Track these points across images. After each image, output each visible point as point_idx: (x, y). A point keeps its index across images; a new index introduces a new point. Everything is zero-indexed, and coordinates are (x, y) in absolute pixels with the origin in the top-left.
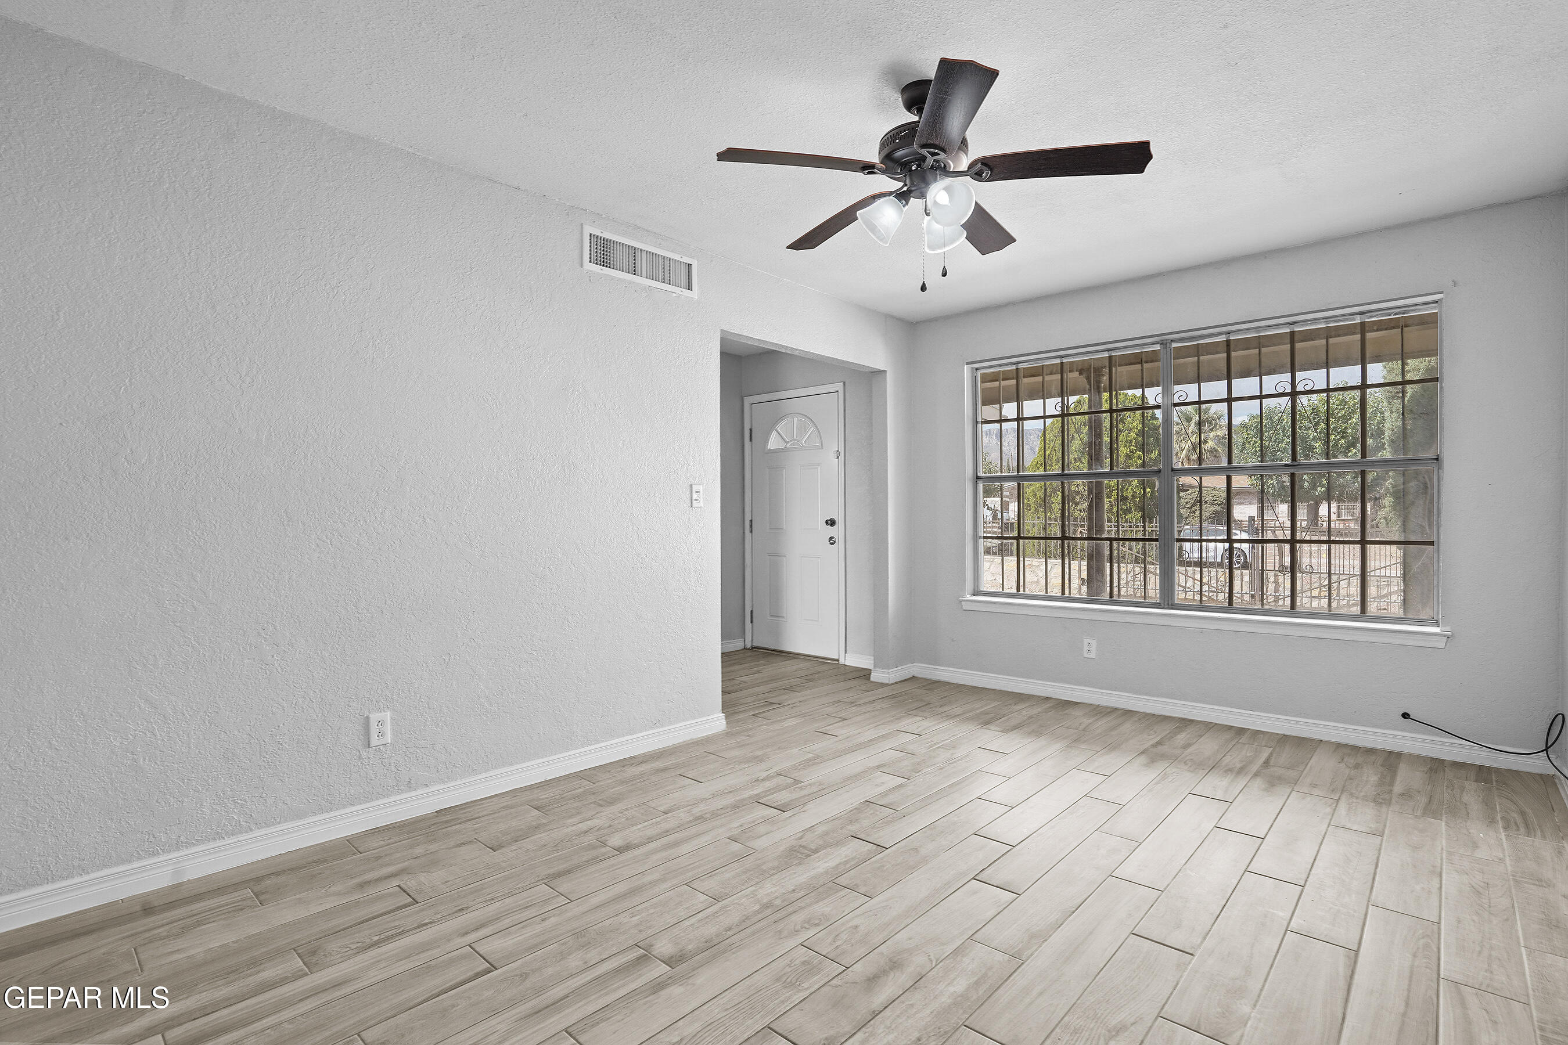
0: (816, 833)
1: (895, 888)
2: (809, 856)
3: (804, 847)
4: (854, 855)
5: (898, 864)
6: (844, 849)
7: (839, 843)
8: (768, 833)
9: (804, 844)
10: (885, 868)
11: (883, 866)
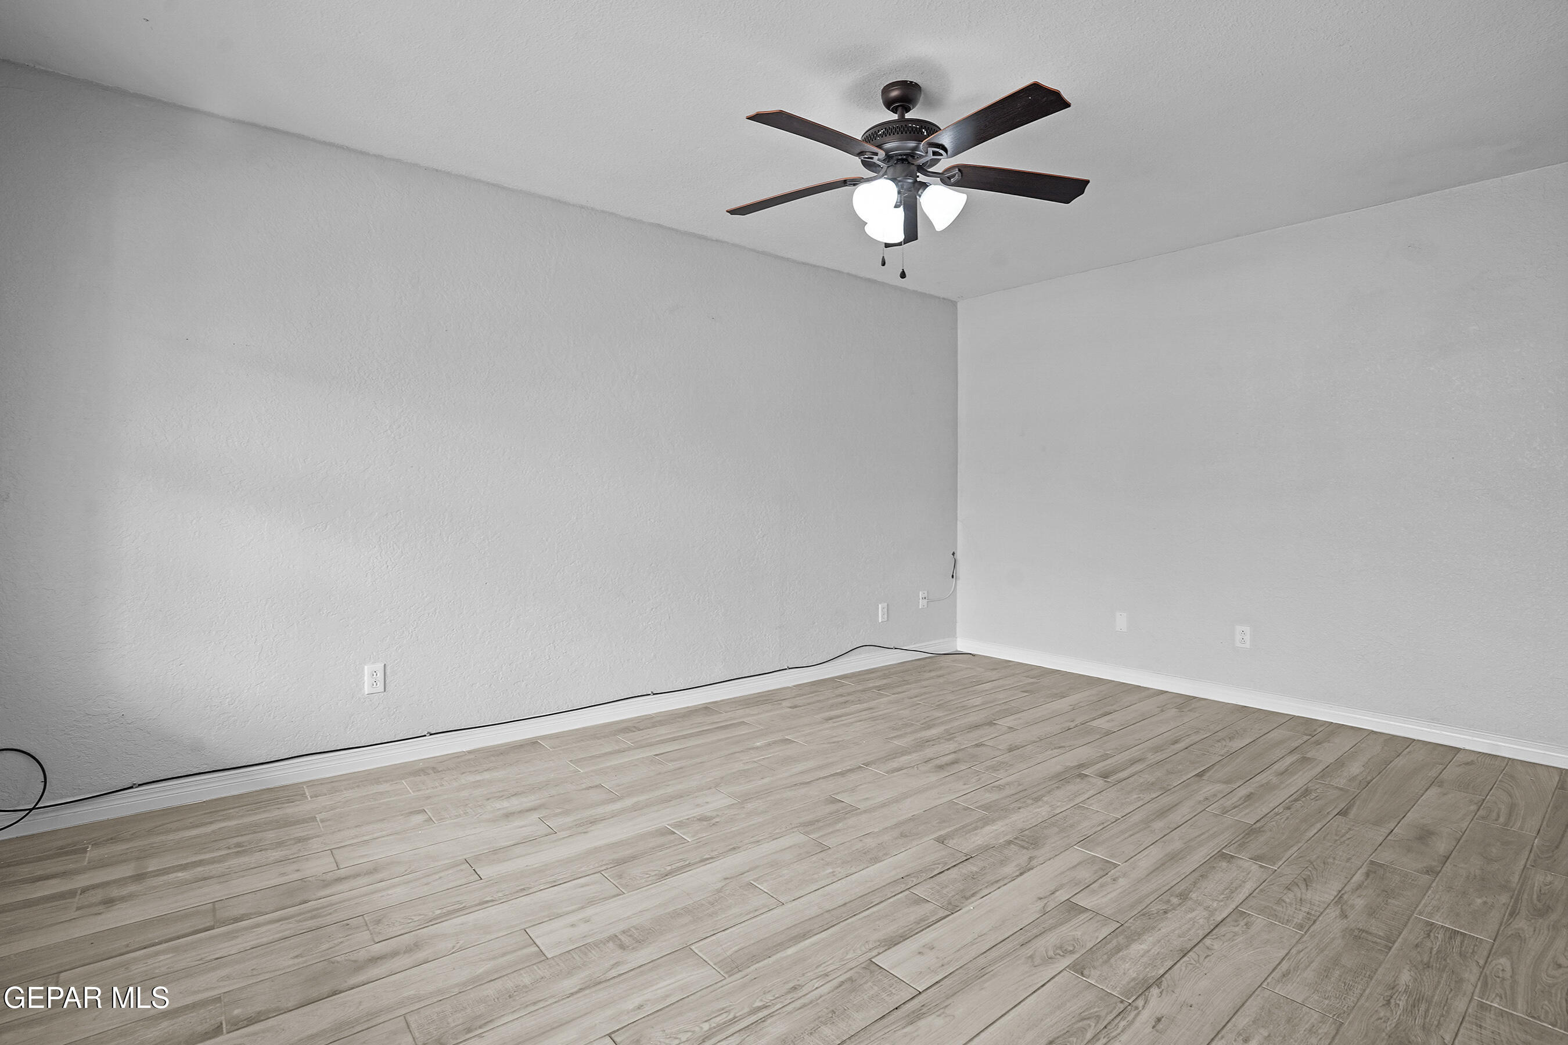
0: (1014, 864)
1: (932, 805)
2: (1016, 839)
3: (1023, 847)
4: (967, 836)
5: (924, 824)
6: (979, 842)
7: (986, 849)
8: (1073, 867)
9: (1025, 851)
10: (938, 821)
11: (939, 822)
